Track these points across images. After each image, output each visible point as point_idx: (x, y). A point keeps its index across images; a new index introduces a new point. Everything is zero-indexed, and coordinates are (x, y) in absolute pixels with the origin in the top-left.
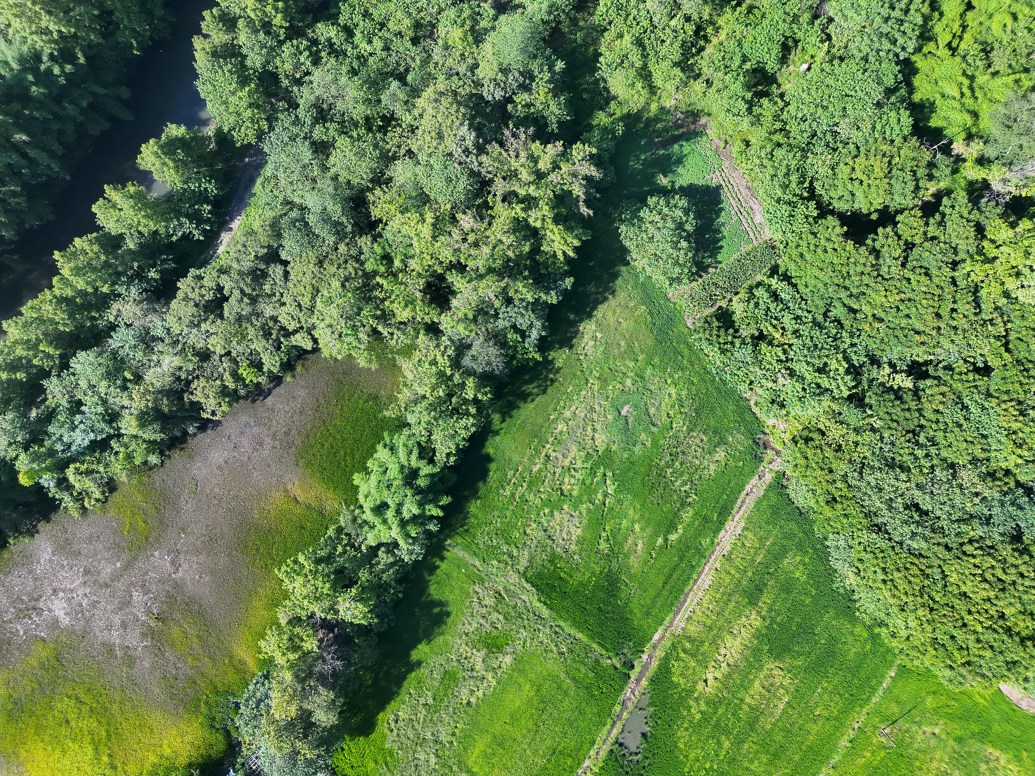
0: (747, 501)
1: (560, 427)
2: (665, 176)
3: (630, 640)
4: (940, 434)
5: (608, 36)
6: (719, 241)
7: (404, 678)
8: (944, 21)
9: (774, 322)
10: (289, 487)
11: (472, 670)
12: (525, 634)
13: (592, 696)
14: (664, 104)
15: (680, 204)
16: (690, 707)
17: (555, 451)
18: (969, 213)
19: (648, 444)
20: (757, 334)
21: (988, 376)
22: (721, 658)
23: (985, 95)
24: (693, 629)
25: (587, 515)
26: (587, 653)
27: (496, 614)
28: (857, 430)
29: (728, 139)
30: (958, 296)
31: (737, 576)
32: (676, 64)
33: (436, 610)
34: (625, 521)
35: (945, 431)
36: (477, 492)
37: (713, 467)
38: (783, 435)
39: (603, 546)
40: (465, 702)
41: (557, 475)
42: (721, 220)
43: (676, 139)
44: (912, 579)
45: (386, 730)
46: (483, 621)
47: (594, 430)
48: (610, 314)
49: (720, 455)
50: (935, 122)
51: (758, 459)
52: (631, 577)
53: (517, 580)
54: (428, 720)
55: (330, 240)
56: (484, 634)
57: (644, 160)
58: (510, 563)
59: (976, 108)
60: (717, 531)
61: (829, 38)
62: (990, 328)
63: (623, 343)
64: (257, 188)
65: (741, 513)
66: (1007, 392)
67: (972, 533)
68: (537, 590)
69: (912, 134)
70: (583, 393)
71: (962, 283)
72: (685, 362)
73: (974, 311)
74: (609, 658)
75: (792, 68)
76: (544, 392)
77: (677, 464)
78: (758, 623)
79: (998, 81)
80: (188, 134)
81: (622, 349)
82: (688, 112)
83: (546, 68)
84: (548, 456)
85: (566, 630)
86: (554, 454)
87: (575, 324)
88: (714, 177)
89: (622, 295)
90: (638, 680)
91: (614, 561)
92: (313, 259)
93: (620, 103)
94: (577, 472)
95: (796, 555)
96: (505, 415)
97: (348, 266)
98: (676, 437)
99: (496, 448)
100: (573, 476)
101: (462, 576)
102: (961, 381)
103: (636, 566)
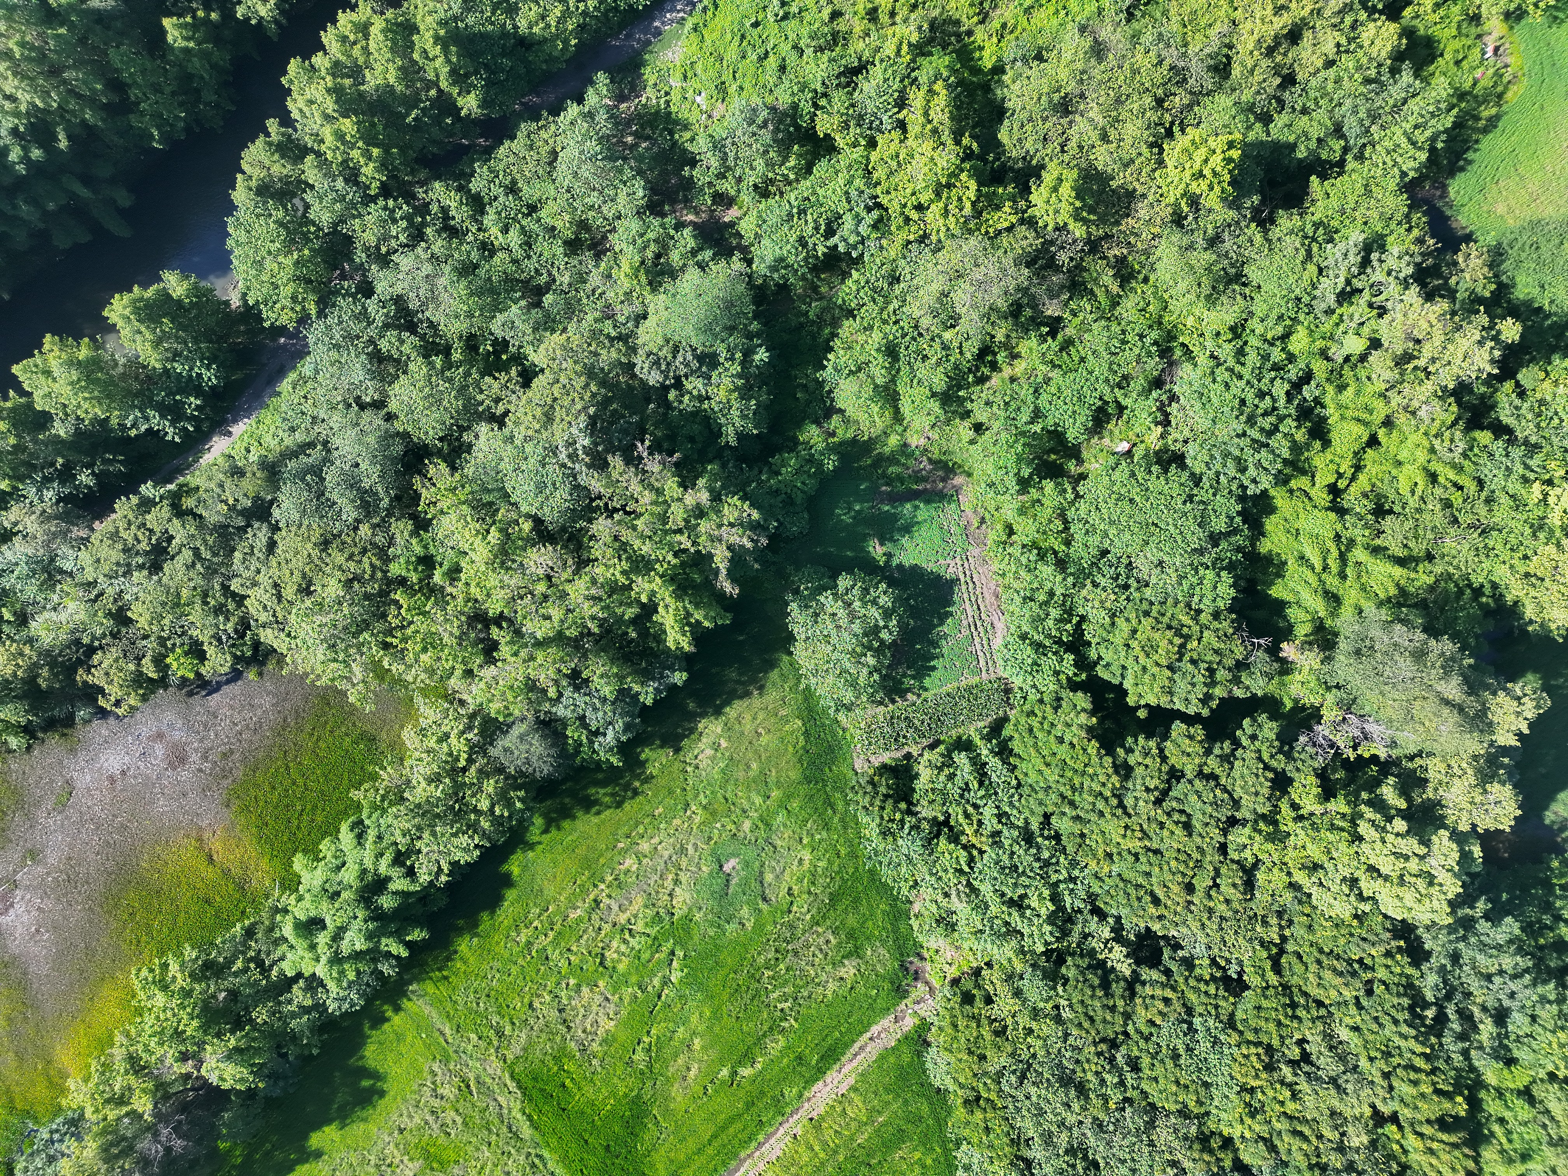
0: (868, 1049)
1: (628, 863)
2: (882, 544)
4: (1146, 1058)
5: (847, 327)
6: (934, 658)
8: (1329, 454)
9: (970, 809)
10: (207, 835)
12: (487, 1154)
14: (909, 441)
15: (881, 602)
17: (610, 896)
18: (1272, 756)
19: (749, 925)
20: (941, 818)
21: (1237, 995)
23: (1359, 577)
25: (630, 1004)
27: (453, 1114)
29: (987, 516)
30: (1224, 870)
31: (822, 1155)
32: (934, 395)
33: (366, 1083)
34: (681, 1029)
35: (1153, 1057)
36: (477, 926)
37: (832, 986)
38: (946, 968)
39: (640, 1056)
41: (603, 933)
42: (945, 629)
46: (430, 1119)
47: (677, 882)
48: (748, 717)
49: (849, 970)
50: (1277, 591)
51: (900, 992)
52: (667, 1112)
53: (499, 1072)
55: (350, 513)
56: (426, 1137)
57: (859, 512)
58: (496, 1043)
59: (1341, 592)
60: (810, 1082)
61: (1166, 423)
62: (1259, 929)
63: (754, 766)
64: (285, 386)
65: (855, 1063)
66: (1256, 1031)
68: (524, 1094)
69: (1231, 610)
70: (677, 822)
71: (1233, 855)
72: (836, 820)
73: (1241, 897)
75: (1106, 441)
76: (619, 805)
77: (782, 966)
79: (1381, 564)
81: (751, 774)
82: (941, 461)
83: (738, 355)
84: (597, 902)
85: (551, 1165)
86: (606, 901)
87: (694, 717)
88: (952, 564)
89: (772, 696)
91: (649, 1084)
92: (316, 537)
93: (847, 421)
94: (633, 936)
95: (915, 1150)
96: (552, 823)
97: (365, 559)
98: (792, 927)
99: (525, 868)
100: (625, 941)
101: (419, 1043)
102: (1196, 990)
103: (679, 1099)
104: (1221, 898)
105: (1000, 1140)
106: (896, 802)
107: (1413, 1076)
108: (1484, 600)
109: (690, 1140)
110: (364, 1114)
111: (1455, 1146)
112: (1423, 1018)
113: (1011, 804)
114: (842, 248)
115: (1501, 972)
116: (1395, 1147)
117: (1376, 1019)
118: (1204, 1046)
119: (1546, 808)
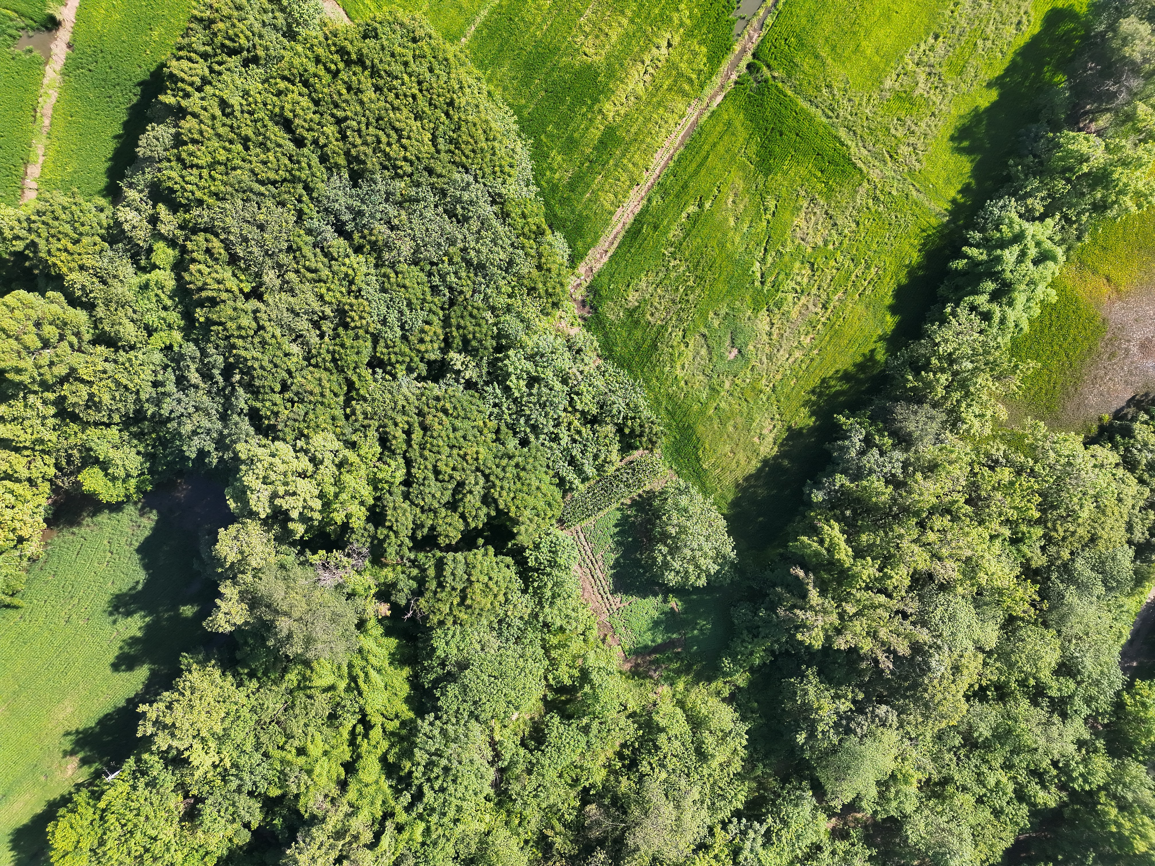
0: (607, 244)
1: (808, 340)
2: (672, 609)
3: (749, 96)
4: (429, 298)
5: (737, 766)
6: (618, 533)
7: (1008, 70)
8: (380, 752)
9: (577, 437)
10: (1114, 296)
11: (930, 74)
12: (867, 111)
13: (797, 36)
14: (669, 688)
15: (672, 574)
16: (690, 17)
17: (816, 314)
18: (387, 536)
19: (711, 314)
20: (597, 426)
21: (373, 357)
22: (651, 70)
23: (339, 668)
24: (680, 105)
25: (786, 240)
26: (801, 85)
27: (898, 135)
29: (600, 644)
30: (404, 447)
31: (625, 161)
32: (662, 730)
33: (965, 144)
34: (745, 230)
36: (909, 273)
38: (563, 315)
39: (771, 204)
40: (941, 39)
41: (816, 287)
42: (614, 556)
43: (657, 649)
44: (471, 140)
45: (1032, 12)
46: (913, 127)
47: (770, 334)
48: (743, 462)
49: (633, 298)
50: (392, 642)
51: (594, 290)
52: (743, 168)
53: (871, 172)
54: (985, 22)
55: (1079, 564)
56: (914, 113)
57: (694, 629)
58: (878, 192)
60: (644, 212)
62: (369, 409)
63: (731, 429)
64: (1127, 633)
65: (615, 231)
66: (357, 337)
67: (403, 185)
68: (850, 160)
69: (432, 628)
70: (779, 377)
71: (401, 461)
72: (664, 403)
73: (388, 430)
74: (774, 78)
75: (527, 717)
76: (823, 381)
77: (682, 290)
78: (608, 107)
79: (326, 682)
81: (732, 422)
82: (643, 678)
83: (820, 736)
84: (824, 307)
85: (819, 112)
86: (818, 310)
87: (782, 455)
88: (618, 605)
89: (728, 482)
90: (744, 51)
91: (761, 186)
92: (1101, 544)
93: (718, 693)
94: (793, 288)
95: (559, 180)
96: (870, 359)
97: (1062, 534)
98: (680, 320)
99: (882, 321)
100: (799, 284)
101: (933, 180)
102: (403, 354)
103: (737, 179)
104: (401, 425)
105: (515, 212)
106: (633, 431)
108: (246, 671)
109: (722, 151)
110: (962, 121)
111: (201, 289)
112: (242, 372)
113: (551, 448)
114: (756, 825)
115: (190, 416)
116: (243, 277)
117: (276, 366)
119: (157, 522)
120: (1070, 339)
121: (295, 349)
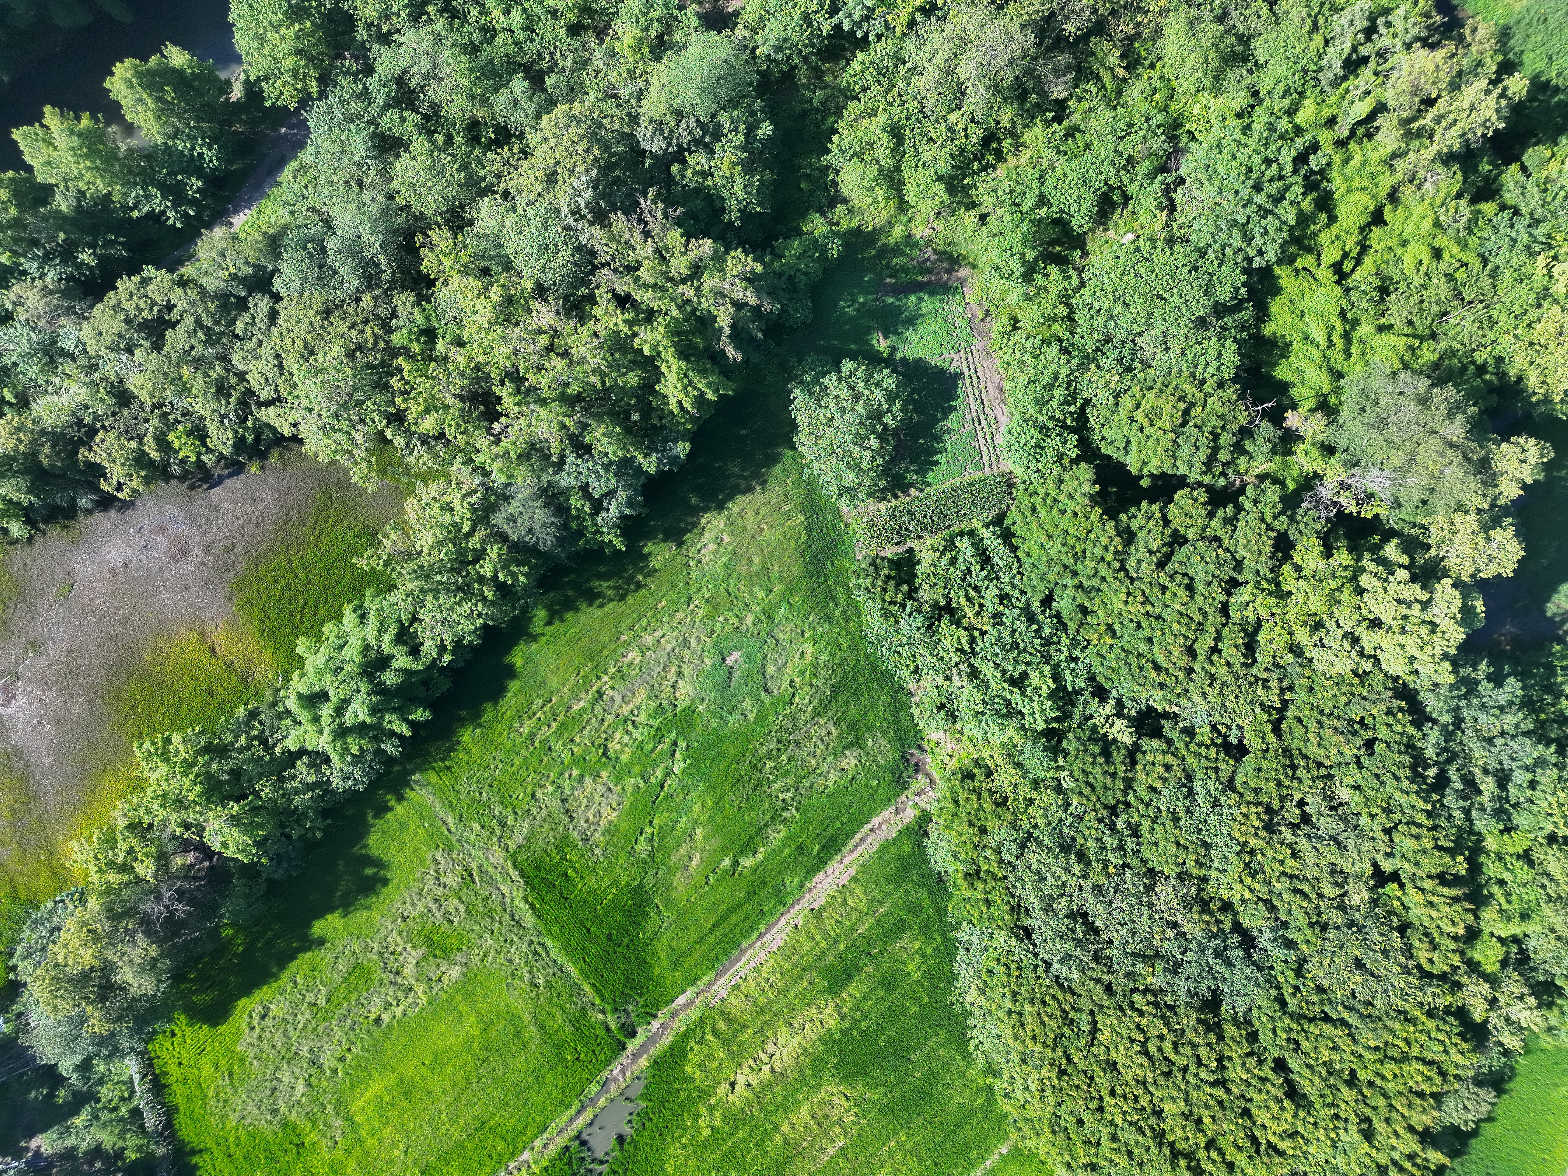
0: (869, 840)
1: (631, 655)
2: (886, 337)
3: (641, 995)
4: (1146, 823)
5: (853, 108)
6: (936, 453)
7: (292, 957)
8: (1335, 229)
9: (972, 593)
10: (210, 627)
11: (397, 973)
12: (490, 942)
13: (562, 1060)
14: (913, 232)
15: (885, 384)
16: (699, 1116)
17: (613, 688)
18: (1275, 518)
19: (751, 717)
20: (943, 603)
21: (1238, 760)
22: (764, 1058)
23: (1363, 353)
24: (736, 1004)
25: (632, 795)
26: (571, 996)
27: (456, 902)
28: (1036, 784)
29: (992, 309)
30: (1225, 632)
31: (823, 944)
32: (940, 178)
33: (369, 871)
34: (684, 819)
35: (1154, 822)
36: (480, 716)
37: (833, 776)
38: (947, 759)
39: (642, 846)
40: (373, 1016)
41: (606, 724)
42: (948, 423)
43: (918, 287)
44: (1046, 1019)
45: (244, 1026)
46: (434, 907)
47: (679, 674)
48: (751, 513)
49: (850, 761)
50: (1281, 372)
51: (901, 784)
52: (669, 903)
53: (502, 861)
54: (310, 1027)
55: (353, 283)
56: (429, 925)
57: (863, 305)
58: (498, 832)
59: (1346, 369)
60: (812, 871)
61: (1172, 208)
62: (1260, 692)
63: (757, 560)
64: (286, 174)
65: (856, 854)
66: (1257, 791)
67: (1150, 980)
68: (527, 883)
69: (1235, 380)
70: (680, 615)
71: (1235, 616)
72: (837, 613)
73: (1243, 660)
74: (603, 1012)
75: (1111, 233)
76: (622, 598)
77: (784, 757)
78: (832, 1021)
79: (1386, 339)
80: (190, 67)
81: (754, 568)
82: (945, 252)
83: (742, 127)
84: (600, 694)
85: (553, 954)
86: (610, 693)
87: (696, 511)
88: (957, 358)
89: (775, 491)
90: (636, 1056)
91: (652, 873)
92: (318, 305)
93: (850, 211)
94: (637, 728)
95: (915, 939)
96: (555, 615)
97: (367, 329)
98: (793, 718)
99: (528, 660)
100: (628, 733)
101: (421, 831)
102: (1198, 755)
103: (681, 889)
104: (1223, 662)
105: (1000, 911)
106: (898, 586)
107: (1414, 830)
108: (1488, 377)
109: (692, 929)
110: (368, 902)
111: (1456, 900)
112: (1424, 778)
113: (1014, 586)
114: (846, 27)
115: (1503, 734)
116: (1396, 903)
117: (1377, 776)
118: (1204, 805)
119: (1548, 599)
120: (282, 583)
121: (1344, 794)
